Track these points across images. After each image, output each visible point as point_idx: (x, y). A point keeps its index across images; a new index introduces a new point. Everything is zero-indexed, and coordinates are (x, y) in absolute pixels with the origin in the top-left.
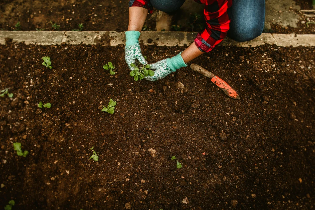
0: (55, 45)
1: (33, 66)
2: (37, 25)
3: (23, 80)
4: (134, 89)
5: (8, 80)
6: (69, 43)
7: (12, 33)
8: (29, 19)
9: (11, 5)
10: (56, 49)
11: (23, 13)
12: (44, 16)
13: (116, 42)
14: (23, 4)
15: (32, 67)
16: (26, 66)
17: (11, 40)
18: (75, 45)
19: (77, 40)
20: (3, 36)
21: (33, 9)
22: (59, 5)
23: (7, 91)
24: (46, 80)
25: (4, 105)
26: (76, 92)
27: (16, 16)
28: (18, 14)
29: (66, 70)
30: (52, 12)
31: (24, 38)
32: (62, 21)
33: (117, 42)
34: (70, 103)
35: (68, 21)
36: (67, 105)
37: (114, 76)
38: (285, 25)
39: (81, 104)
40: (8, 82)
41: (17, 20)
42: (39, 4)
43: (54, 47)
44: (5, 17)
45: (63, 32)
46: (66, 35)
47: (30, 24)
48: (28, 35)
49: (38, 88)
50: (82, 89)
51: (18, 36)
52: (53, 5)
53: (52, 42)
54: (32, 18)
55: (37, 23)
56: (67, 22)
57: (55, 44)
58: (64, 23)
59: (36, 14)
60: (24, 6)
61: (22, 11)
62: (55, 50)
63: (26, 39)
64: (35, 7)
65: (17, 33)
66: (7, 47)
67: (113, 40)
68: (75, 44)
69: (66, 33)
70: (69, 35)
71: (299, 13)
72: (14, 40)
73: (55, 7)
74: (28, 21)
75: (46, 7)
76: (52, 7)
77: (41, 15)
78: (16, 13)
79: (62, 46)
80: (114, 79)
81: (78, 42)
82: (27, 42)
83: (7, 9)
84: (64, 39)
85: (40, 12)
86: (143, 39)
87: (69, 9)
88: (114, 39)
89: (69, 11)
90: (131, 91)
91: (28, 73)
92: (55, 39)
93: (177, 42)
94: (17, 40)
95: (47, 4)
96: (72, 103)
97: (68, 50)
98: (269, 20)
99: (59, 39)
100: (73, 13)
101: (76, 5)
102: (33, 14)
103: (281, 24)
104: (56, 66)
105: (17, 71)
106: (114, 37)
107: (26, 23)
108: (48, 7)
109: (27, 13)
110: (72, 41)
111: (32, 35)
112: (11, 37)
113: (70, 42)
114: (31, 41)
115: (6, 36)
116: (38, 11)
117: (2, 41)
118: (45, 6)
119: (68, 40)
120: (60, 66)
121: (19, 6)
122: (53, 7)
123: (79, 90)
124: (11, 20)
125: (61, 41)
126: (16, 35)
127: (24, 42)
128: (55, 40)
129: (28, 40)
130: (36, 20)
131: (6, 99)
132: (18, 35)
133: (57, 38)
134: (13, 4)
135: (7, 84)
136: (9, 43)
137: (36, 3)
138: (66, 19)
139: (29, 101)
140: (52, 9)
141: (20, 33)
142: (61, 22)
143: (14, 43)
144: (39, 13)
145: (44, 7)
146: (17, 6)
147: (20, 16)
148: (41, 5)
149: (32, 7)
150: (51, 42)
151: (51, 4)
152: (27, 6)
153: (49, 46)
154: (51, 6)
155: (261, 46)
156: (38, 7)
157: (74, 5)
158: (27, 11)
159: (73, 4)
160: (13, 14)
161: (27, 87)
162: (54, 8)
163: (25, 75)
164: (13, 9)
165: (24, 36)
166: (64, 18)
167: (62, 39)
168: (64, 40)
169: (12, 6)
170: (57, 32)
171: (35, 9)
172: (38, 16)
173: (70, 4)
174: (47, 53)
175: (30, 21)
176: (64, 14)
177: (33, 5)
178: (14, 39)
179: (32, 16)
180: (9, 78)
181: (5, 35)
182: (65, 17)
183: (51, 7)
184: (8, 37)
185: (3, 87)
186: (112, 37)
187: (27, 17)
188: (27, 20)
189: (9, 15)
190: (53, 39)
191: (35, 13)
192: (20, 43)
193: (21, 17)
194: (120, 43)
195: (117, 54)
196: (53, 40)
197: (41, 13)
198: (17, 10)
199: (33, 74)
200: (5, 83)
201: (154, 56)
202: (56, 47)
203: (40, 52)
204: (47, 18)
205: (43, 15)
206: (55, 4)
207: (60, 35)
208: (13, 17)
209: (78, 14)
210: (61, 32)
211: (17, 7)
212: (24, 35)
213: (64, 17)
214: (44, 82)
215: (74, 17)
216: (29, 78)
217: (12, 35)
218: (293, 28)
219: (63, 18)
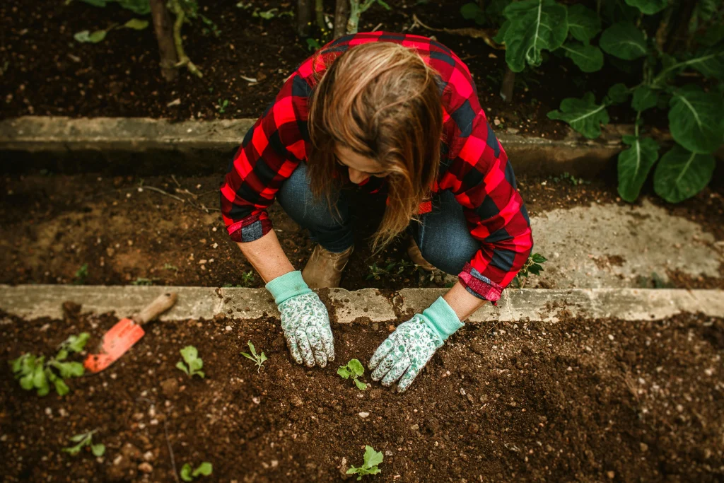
0: (198, 321)
1: (150, 372)
2: (125, 272)
3: (130, 409)
4: (424, 425)
5: (87, 408)
6: (233, 316)
7: (79, 291)
8: (102, 258)
9: (53, 224)
10: (201, 329)
11: (85, 243)
12: (141, 252)
13: (349, 313)
14: (83, 224)
15: (148, 375)
16: (131, 372)
17: (78, 308)
18: (248, 321)
19: (250, 307)
20: (55, 297)
21: (111, 237)
22: (176, 227)
23: (90, 437)
24: (193, 407)
25: (81, 477)
26: (279, 437)
27: (67, 252)
28: (73, 247)
29: (242, 381)
30: (160, 242)
31: (111, 303)
32: (189, 264)
33: (352, 314)
34: (266, 466)
35: (205, 265)
36: (257, 471)
37: (366, 392)
38: (695, 272)
39: (295, 466)
40: (88, 414)
41: (72, 260)
42: (125, 224)
43: (196, 326)
44: (38, 253)
45: (213, 289)
46: (221, 297)
47: (106, 269)
48: (123, 296)
49: (175, 429)
50: (292, 429)
51: (95, 299)
52: (162, 227)
53: (188, 313)
54: (112, 258)
55: (125, 268)
56: (203, 267)
57: (198, 318)
58: (194, 269)
59: (120, 247)
60: (87, 229)
61: (83, 240)
62: (198, 332)
63: (119, 305)
64: (116, 230)
65: (93, 291)
66: (71, 325)
67: (341, 310)
68: (249, 318)
69: (220, 292)
70: (229, 296)
71: (715, 249)
72: (86, 308)
73: (167, 231)
74: (102, 264)
75: (143, 232)
76: (159, 232)
77: (133, 250)
78: (66, 245)
79: (218, 322)
80: (367, 400)
81: (256, 313)
82: (123, 313)
83: (42, 234)
84: (217, 306)
85: (130, 243)
86: (412, 306)
87: (202, 237)
88: (343, 306)
89: (204, 241)
90: (417, 430)
91: (139, 389)
92: (193, 306)
93: (492, 312)
94: (94, 307)
95: (146, 225)
96: (270, 464)
97: (235, 330)
98: (661, 262)
99: (205, 305)
100: (215, 245)
101: (219, 228)
102: (111, 246)
103: (687, 272)
104: (214, 371)
105: (108, 386)
106: (341, 301)
107: (96, 269)
108: (150, 231)
109: (96, 244)
110: (239, 310)
111: (133, 295)
112: (76, 301)
113: (234, 314)
114: (130, 310)
115: (64, 298)
116: (126, 241)
117: (52, 309)
118: (142, 230)
119: (228, 308)
120: (223, 373)
121: (73, 227)
122: (163, 231)
123: (286, 431)
124: (55, 261)
125: (211, 310)
126: (90, 296)
127: (113, 312)
128: (194, 308)
129: (124, 308)
130: (121, 261)
131: (84, 460)
132: (96, 296)
133: (199, 303)
134: (58, 224)
135: (85, 419)
136: (74, 314)
137: (117, 221)
138: (199, 261)
139: (151, 462)
140: (159, 236)
141: (100, 291)
142: (186, 267)
143: (86, 315)
144: (127, 245)
145: (138, 232)
146: (69, 227)
147: (79, 250)
148: (131, 226)
149: (110, 232)
150: (185, 312)
151: (156, 226)
152: (95, 228)
153: (180, 322)
154: (157, 229)
155: (674, 316)
156: (123, 231)
157: (215, 229)
158: (96, 241)
159: (211, 227)
160: (59, 247)
161: (142, 426)
162: (167, 235)
163: (134, 396)
164: (58, 236)
165: (112, 297)
166: (194, 257)
167: (213, 306)
168: (219, 308)
169: (55, 229)
170: (196, 288)
171: (115, 236)
172: (125, 252)
173: (204, 225)
174: (182, 339)
175: (106, 264)
176: (192, 249)
177: (110, 226)
178: (84, 306)
179: (110, 251)
180: (90, 404)
181: (60, 295)
182: (194, 255)
183: (156, 232)
184: (70, 300)
185: (72, 428)
186: (336, 301)
187: (97, 254)
188: (100, 262)
189: (50, 249)
190: (190, 305)
191: (118, 246)
192: (104, 315)
193: (82, 253)
194: (360, 316)
195: (361, 340)
196: (190, 308)
197: (133, 246)
198: (70, 236)
199: (153, 394)
200: (78, 416)
201: (453, 345)
202: (200, 325)
203: (160, 338)
204: (150, 257)
205: (139, 251)
206: (165, 225)
207: (206, 296)
208: (61, 253)
209: (228, 248)
210: (206, 289)
211: (69, 231)
212: (111, 295)
213: (192, 255)
214: (189, 414)
215: (217, 256)
216: (145, 402)
217: (78, 294)
218: (713, 278)
219: (192, 258)
